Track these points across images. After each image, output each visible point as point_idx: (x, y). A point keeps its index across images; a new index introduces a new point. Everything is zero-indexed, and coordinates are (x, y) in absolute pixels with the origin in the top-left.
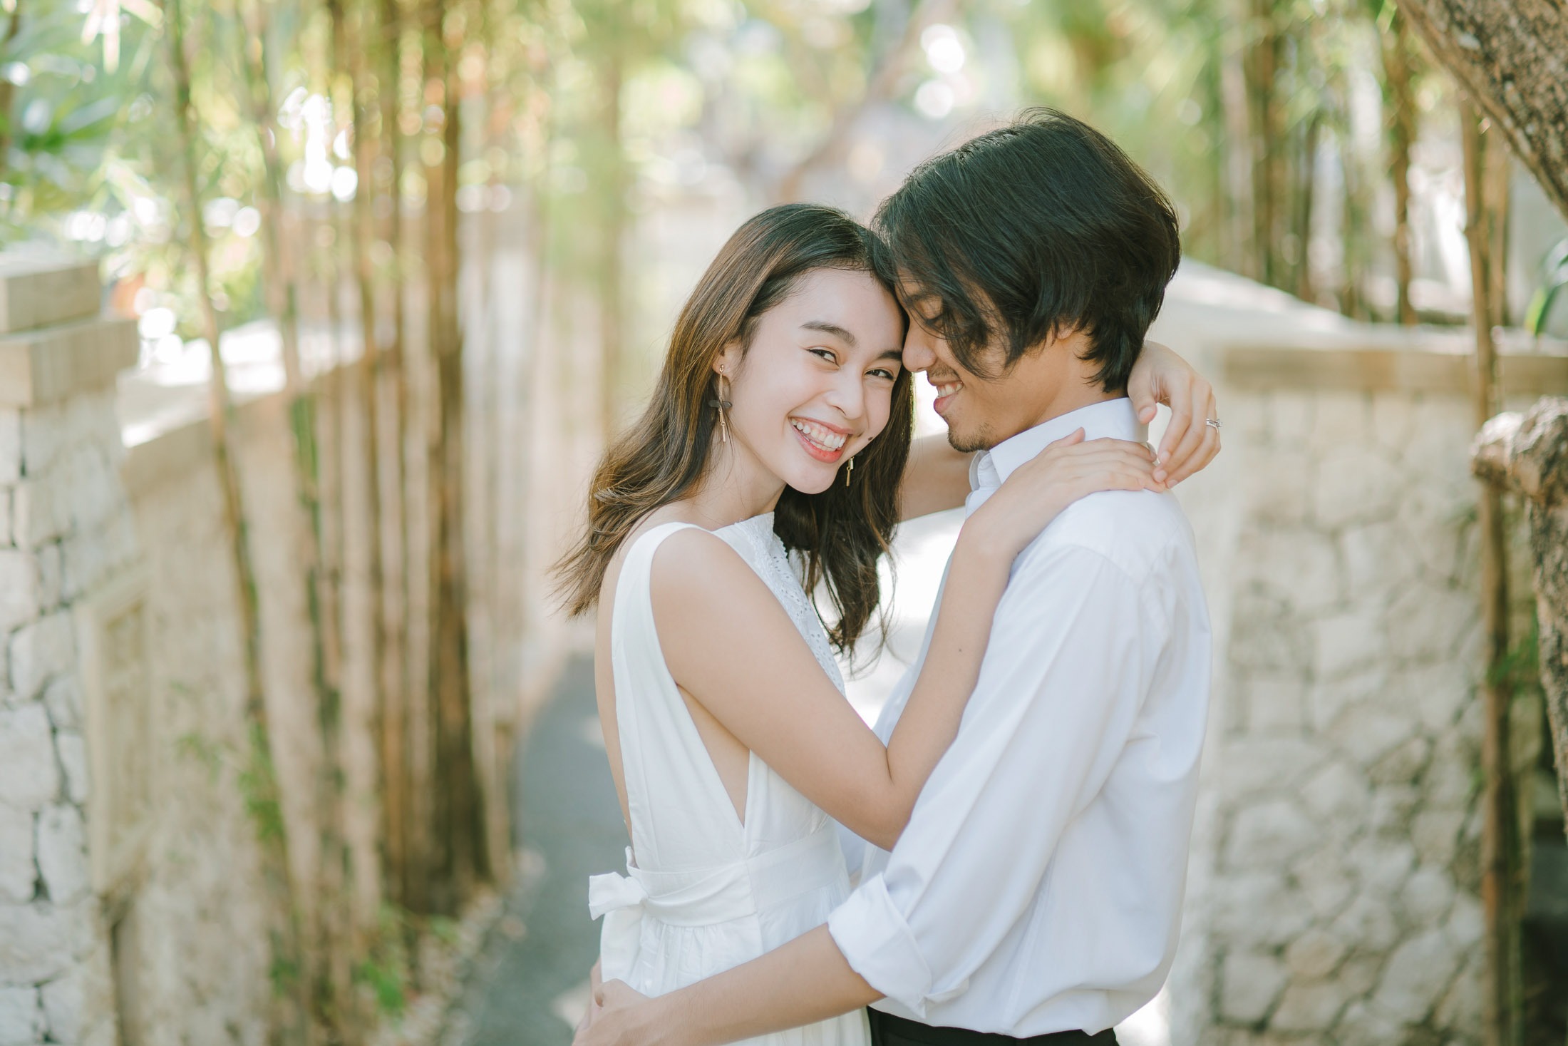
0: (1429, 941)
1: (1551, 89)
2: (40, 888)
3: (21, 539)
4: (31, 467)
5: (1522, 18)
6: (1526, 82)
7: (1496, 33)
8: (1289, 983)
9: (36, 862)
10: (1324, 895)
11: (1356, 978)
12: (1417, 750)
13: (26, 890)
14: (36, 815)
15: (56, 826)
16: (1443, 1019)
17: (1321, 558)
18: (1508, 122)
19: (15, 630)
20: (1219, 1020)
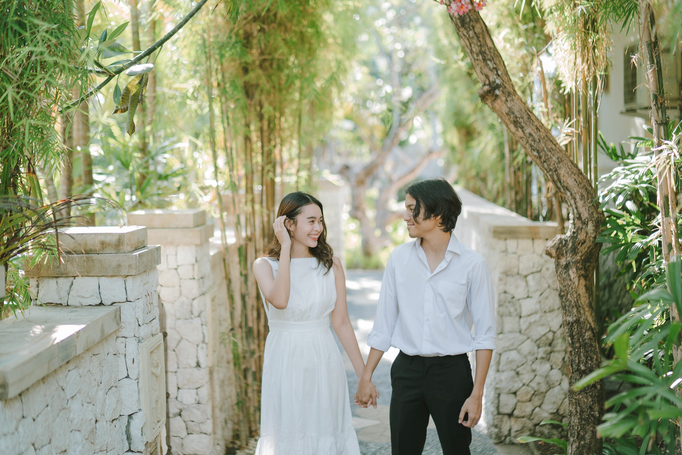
0: (557, 389)
1: (554, 164)
2: (198, 365)
3: (196, 277)
4: (198, 260)
5: (547, 148)
6: (548, 163)
7: (541, 151)
8: (518, 401)
9: (197, 357)
10: (526, 377)
11: (537, 401)
12: (550, 336)
13: (195, 364)
14: (198, 346)
15: (202, 348)
16: (561, 412)
17: (522, 283)
18: (545, 172)
19: (193, 299)
20: (499, 413)
